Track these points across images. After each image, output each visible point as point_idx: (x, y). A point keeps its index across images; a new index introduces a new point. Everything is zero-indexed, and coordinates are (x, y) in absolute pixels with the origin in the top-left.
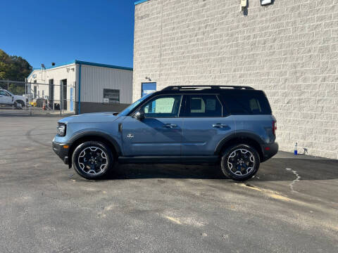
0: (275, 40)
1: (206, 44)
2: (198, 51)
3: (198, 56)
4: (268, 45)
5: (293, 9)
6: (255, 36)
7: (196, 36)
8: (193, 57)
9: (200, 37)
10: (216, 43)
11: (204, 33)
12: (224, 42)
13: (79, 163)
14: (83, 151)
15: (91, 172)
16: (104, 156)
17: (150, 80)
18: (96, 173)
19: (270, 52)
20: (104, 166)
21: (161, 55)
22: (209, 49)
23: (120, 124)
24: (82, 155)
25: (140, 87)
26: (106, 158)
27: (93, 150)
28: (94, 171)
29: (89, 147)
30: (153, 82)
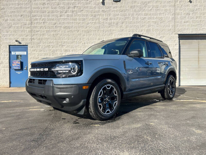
0: (123, 23)
1: (75, 20)
2: (68, 23)
3: (69, 27)
4: (120, 25)
5: (131, 7)
6: (111, 19)
7: (66, 12)
8: (65, 27)
9: (70, 14)
10: (84, 20)
11: (73, 12)
12: (90, 20)
13: (98, 104)
14: (101, 90)
15: (107, 111)
16: (116, 94)
17: (20, 43)
18: (111, 112)
19: (120, 30)
20: (115, 103)
21: (31, 23)
22: (78, 23)
23: (124, 62)
24: (100, 95)
25: (8, 49)
26: (117, 95)
27: (108, 88)
28: (109, 110)
29: (106, 86)
30: (24, 44)
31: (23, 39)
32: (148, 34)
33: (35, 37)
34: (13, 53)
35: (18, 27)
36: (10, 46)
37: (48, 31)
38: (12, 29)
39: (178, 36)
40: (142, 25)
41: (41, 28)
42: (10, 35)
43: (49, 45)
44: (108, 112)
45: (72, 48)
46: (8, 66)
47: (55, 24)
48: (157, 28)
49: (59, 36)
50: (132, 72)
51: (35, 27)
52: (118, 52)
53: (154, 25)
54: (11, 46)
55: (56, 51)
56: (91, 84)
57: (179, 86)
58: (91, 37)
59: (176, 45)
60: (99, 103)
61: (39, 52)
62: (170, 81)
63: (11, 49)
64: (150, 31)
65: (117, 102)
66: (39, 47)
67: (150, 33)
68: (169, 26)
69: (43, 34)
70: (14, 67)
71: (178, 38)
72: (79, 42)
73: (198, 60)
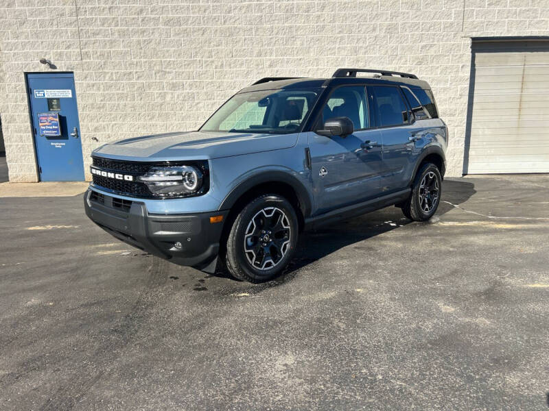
0: (323, 8)
2: (175, 9)
3: (179, 22)
4: (315, 13)
8: (167, 23)
13: (246, 251)
14: (251, 222)
15: (267, 263)
16: (286, 224)
17: (53, 67)
18: (275, 265)
19: (317, 26)
20: (286, 245)
21: (78, 9)
22: (203, 9)
23: (307, 150)
24: (250, 231)
25: (24, 83)
26: (289, 227)
27: (267, 214)
28: (271, 261)
29: (262, 211)
30: (64, 70)
31: (61, 54)
32: (390, 38)
33: (90, 49)
34: (38, 94)
35: (42, 24)
36: (26, 74)
37: (123, 34)
38: (27, 29)
39: (469, 42)
40: (375, 13)
41: (103, 25)
42: (24, 46)
43: (128, 71)
44: (269, 265)
45: (189, 79)
46: (30, 129)
47: (141, 11)
48: (415, 21)
49: (152, 45)
50: (325, 171)
51: (88, 22)
52: (304, 100)
53: (408, 13)
54: (29, 76)
55: (149, 86)
56: (228, 211)
57: (464, 175)
58: (238, 47)
59: (463, 69)
60: (248, 248)
61: (104, 90)
62: (427, 177)
63: (31, 81)
64: (397, 29)
65: (289, 241)
66: (105, 77)
67: (396, 35)
68: (449, 16)
69: (112, 42)
70: (43, 130)
71: (471, 47)
72: (206, 62)
73: (518, 107)
